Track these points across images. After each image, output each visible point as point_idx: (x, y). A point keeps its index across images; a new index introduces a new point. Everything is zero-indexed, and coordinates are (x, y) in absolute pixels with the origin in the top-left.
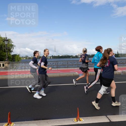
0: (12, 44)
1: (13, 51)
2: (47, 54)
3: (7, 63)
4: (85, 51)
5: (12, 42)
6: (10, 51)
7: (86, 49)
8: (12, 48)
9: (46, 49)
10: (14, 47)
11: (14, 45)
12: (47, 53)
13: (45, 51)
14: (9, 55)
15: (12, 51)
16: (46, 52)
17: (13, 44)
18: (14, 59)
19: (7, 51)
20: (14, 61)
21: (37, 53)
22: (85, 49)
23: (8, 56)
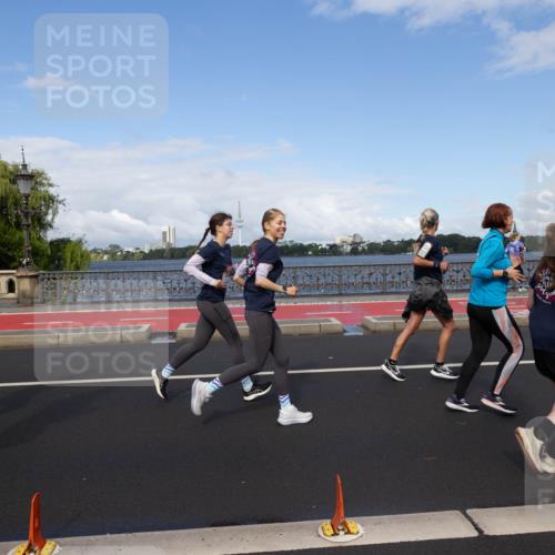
0: (52, 191)
1: (55, 225)
2: (278, 230)
3: (26, 277)
4: (431, 223)
5: (51, 185)
6: (40, 223)
7: (433, 211)
8: (50, 211)
9: (275, 210)
10: (60, 206)
11: (60, 198)
12: (278, 226)
13: (272, 219)
14: (37, 243)
15: (51, 226)
16: (274, 224)
17: (55, 194)
18: (59, 259)
19: (28, 226)
20: (59, 267)
21: (226, 222)
22: (429, 214)
23: (34, 248)
